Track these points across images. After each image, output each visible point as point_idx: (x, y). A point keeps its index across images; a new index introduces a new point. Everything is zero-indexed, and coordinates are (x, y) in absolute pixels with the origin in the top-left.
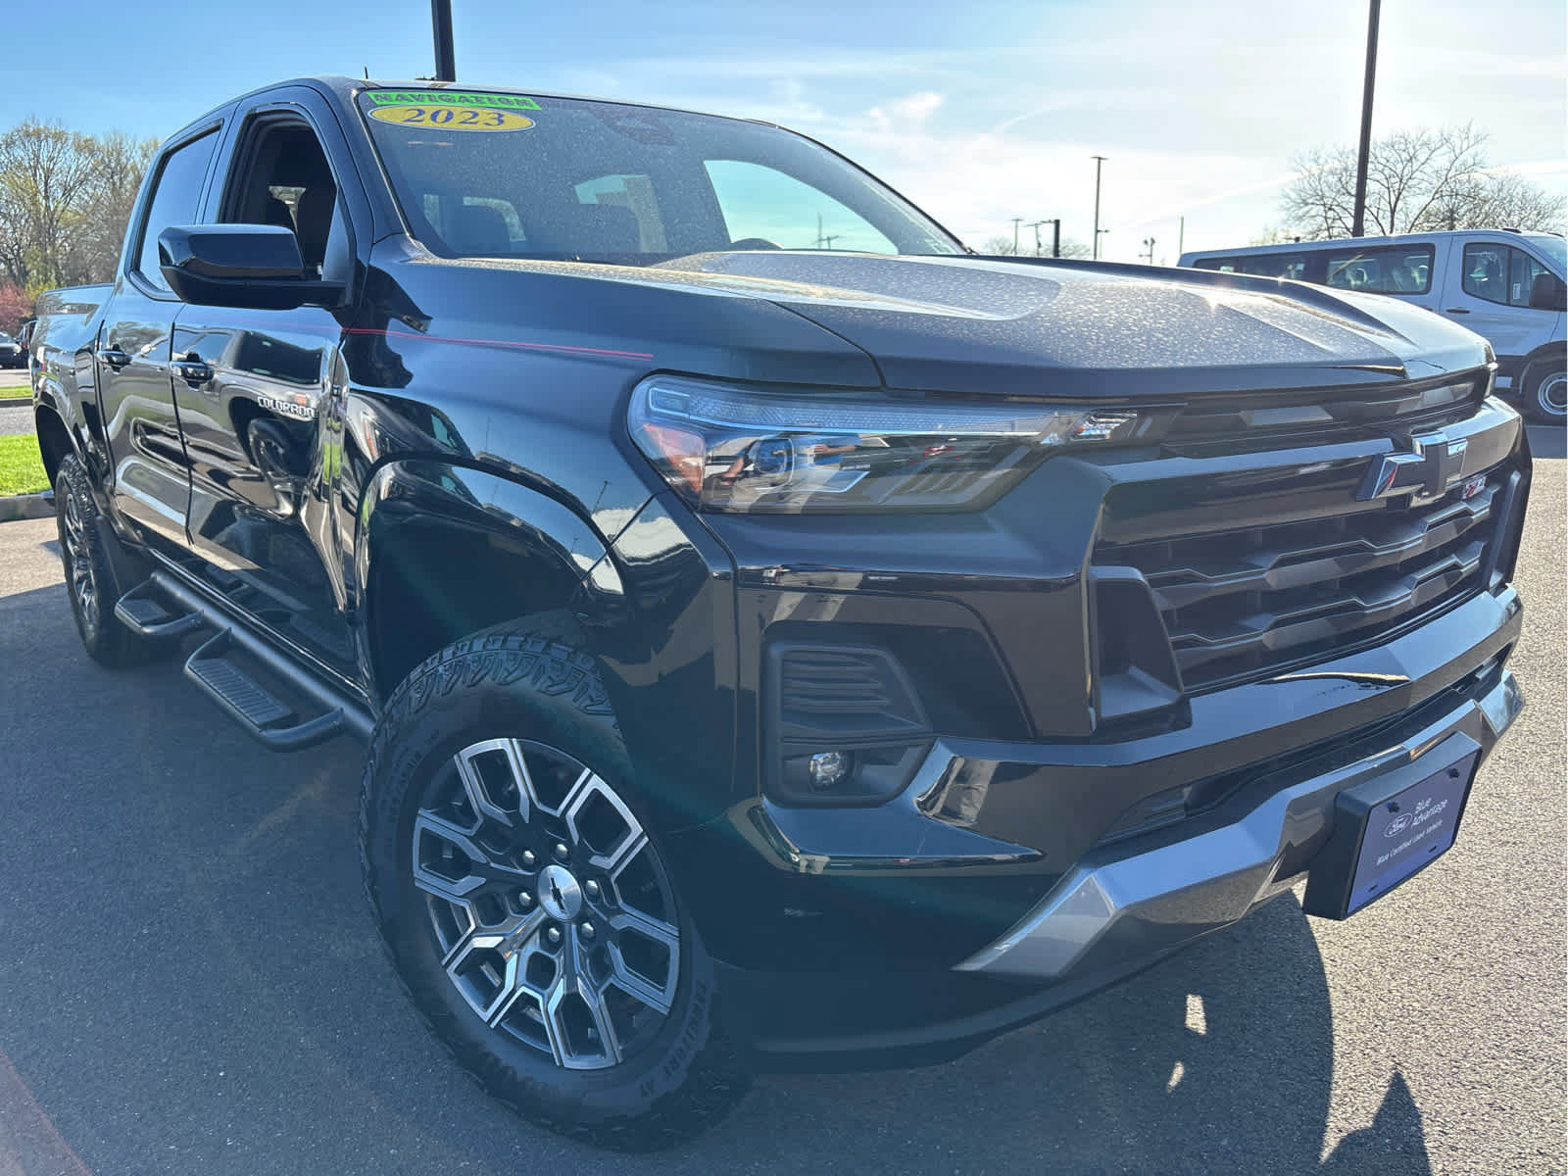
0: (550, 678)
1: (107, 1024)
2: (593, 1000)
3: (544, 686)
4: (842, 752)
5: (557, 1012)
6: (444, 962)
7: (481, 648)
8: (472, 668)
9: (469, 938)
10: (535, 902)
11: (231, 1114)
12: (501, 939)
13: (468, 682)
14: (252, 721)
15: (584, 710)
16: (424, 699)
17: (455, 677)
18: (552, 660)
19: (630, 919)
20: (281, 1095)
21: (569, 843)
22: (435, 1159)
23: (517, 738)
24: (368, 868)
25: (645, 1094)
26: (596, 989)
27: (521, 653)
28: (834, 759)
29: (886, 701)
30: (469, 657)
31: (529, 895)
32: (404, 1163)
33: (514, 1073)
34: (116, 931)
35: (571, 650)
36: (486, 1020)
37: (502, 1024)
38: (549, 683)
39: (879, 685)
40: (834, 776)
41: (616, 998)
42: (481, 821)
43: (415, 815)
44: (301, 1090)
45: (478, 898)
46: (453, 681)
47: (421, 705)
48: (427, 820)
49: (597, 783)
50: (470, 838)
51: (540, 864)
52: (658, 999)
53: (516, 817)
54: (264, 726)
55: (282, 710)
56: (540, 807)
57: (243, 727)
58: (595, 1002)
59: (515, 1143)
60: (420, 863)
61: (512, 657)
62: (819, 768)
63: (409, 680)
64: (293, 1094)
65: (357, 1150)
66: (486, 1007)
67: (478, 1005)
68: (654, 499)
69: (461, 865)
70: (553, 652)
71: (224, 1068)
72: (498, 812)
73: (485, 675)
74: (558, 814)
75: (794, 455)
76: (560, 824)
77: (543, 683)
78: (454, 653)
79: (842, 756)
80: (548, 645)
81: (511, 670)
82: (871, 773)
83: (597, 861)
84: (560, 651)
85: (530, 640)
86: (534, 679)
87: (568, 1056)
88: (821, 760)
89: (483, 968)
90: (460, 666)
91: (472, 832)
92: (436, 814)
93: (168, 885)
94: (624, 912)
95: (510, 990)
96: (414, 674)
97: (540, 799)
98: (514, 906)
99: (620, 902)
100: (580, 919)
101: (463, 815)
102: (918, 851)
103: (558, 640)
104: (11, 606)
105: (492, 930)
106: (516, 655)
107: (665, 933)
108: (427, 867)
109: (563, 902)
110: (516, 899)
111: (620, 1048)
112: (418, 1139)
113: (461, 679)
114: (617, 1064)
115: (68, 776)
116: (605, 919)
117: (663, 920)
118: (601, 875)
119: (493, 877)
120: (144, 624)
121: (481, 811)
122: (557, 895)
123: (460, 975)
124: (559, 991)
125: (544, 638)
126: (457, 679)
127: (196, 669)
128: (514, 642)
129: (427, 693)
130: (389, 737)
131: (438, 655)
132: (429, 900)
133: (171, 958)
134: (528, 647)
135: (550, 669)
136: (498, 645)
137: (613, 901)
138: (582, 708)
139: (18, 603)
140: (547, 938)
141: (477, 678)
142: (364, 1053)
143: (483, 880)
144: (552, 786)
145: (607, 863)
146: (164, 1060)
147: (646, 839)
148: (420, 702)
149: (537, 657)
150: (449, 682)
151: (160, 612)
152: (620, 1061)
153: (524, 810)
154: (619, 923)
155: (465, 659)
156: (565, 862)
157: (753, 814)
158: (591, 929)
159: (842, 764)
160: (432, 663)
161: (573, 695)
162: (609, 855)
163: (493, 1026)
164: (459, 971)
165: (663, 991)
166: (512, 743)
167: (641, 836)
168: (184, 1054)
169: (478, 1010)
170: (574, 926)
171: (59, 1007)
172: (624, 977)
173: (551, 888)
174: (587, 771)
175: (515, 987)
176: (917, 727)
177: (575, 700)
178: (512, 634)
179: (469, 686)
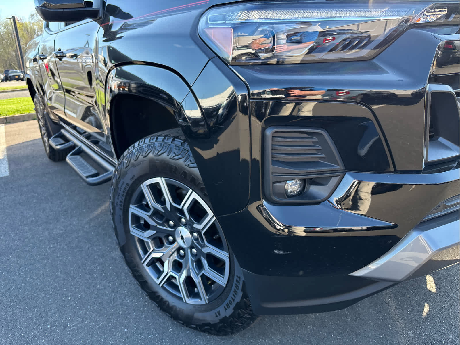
0: (174, 153)
1: (34, 279)
2: (196, 279)
3: (172, 156)
4: (300, 180)
5: (183, 283)
6: (142, 262)
7: (148, 142)
8: (145, 150)
9: (151, 253)
10: (174, 241)
11: (71, 314)
12: (162, 254)
13: (144, 156)
14: (84, 175)
15: (188, 166)
16: (128, 162)
17: (139, 153)
18: (175, 146)
19: (210, 249)
20: (89, 307)
21: (185, 218)
22: (141, 334)
23: (164, 177)
24: (114, 227)
25: (217, 316)
26: (198, 275)
27: (163, 143)
28: (296, 183)
29: (323, 156)
30: (144, 145)
31: (172, 237)
32: (130, 335)
33: (169, 304)
34: (42, 246)
35: (183, 141)
36: (158, 283)
37: (164, 285)
38: (174, 155)
39: (320, 147)
40: (296, 191)
41: (205, 279)
42: (152, 210)
43: (129, 207)
44: (96, 305)
45: (154, 238)
46: (138, 155)
47: (127, 165)
48: (133, 209)
49: (195, 195)
50: (149, 216)
51: (175, 226)
52: (221, 280)
53: (165, 209)
54: (87, 177)
55: (94, 172)
56: (174, 204)
57: (81, 177)
58: (197, 280)
59: (170, 328)
60: (132, 225)
61: (160, 145)
62: (289, 187)
63: (123, 156)
64: (93, 306)
65: (113, 329)
66: (158, 278)
67: (155, 278)
68: (210, 61)
69: (146, 227)
70: (175, 142)
71: (71, 296)
72: (159, 207)
73: (150, 153)
74: (180, 207)
75: (276, 40)
76: (181, 212)
77: (172, 155)
78: (139, 144)
79: (300, 181)
80: (174, 140)
81: (160, 150)
82: (314, 189)
83: (196, 226)
84: (178, 142)
85: (166, 138)
86: (168, 154)
87: (188, 299)
88: (290, 184)
89: (157, 264)
90: (140, 150)
91: (150, 214)
92: (137, 207)
93: (62, 230)
94: (207, 246)
95: (166, 273)
96: (125, 153)
97: (174, 201)
98: (167, 241)
99: (206, 242)
100: (192, 247)
101: (146, 207)
102: (338, 224)
103: (177, 137)
104: (29, 144)
105: (158, 250)
106: (161, 144)
107: (223, 255)
108: (135, 227)
109: (185, 241)
110: (168, 239)
111: (207, 297)
112: (135, 326)
113: (141, 154)
114: (206, 303)
115: (36, 195)
116: (200, 248)
117: (223, 250)
118: (199, 232)
119: (158, 231)
120: (56, 145)
121: (152, 205)
122: (182, 238)
123: (148, 266)
124: (184, 274)
125: (172, 137)
126: (140, 154)
127: (70, 159)
128: (160, 139)
129: (129, 161)
130: (117, 178)
131: (133, 145)
132: (136, 240)
133: (59, 256)
134: (166, 141)
135: (174, 149)
136: (155, 140)
137: (203, 241)
138: (187, 164)
139: (31, 143)
140: (179, 254)
141: (147, 154)
142: (119, 292)
143: (155, 232)
144: (178, 196)
145: (199, 227)
146: (51, 293)
147: (215, 218)
148: (127, 164)
149: (170, 145)
150: (137, 156)
151: (62, 142)
152: (207, 302)
153: (168, 206)
154: (206, 250)
155: (142, 147)
156: (185, 225)
157: (259, 208)
158: (196, 251)
159: (300, 185)
160: (131, 148)
161: (183, 159)
162: (201, 224)
163: (161, 285)
164: (148, 265)
165: (223, 278)
166: (161, 179)
167: (213, 217)
168: (58, 290)
169: (155, 280)
170: (189, 250)
171: (19, 273)
172: (208, 271)
173: (180, 235)
174: (191, 191)
175: (168, 272)
176: (338, 167)
177: (184, 162)
178: (160, 136)
179: (144, 157)
